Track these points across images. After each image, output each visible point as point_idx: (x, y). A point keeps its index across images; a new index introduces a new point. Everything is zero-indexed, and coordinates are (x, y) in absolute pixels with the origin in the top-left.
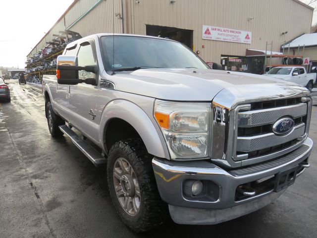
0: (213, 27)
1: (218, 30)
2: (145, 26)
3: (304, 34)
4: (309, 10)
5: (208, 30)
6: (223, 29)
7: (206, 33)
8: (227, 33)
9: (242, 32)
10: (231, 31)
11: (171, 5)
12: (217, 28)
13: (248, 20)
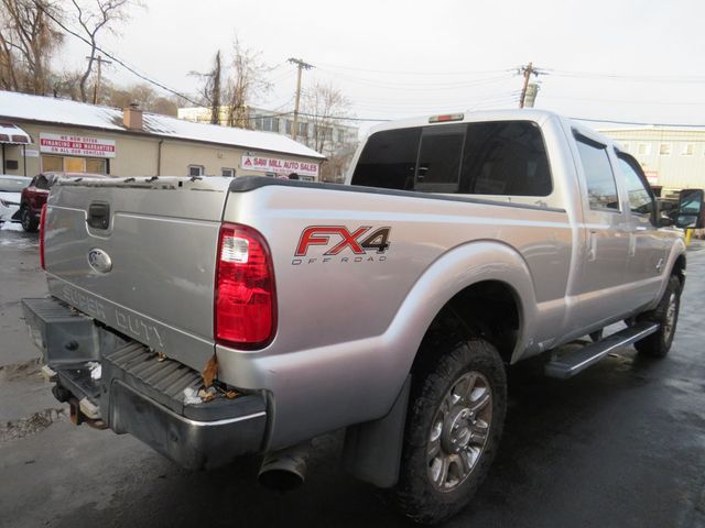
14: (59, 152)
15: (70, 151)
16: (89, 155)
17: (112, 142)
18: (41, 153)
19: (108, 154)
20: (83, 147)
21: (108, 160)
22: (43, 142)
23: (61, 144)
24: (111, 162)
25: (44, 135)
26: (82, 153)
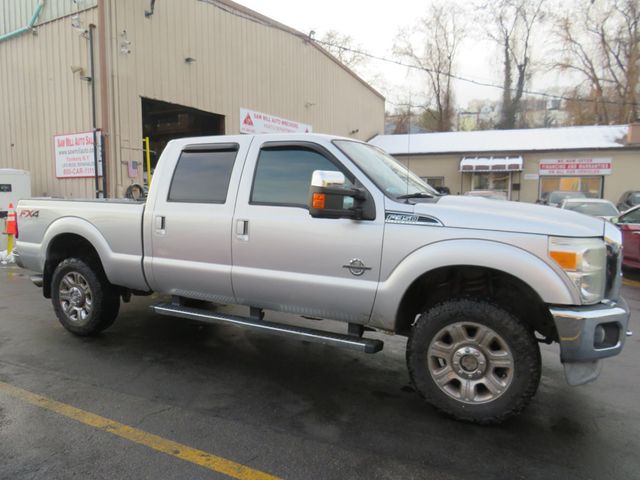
0: (257, 113)
1: (264, 118)
2: (140, 100)
3: (377, 135)
4: (380, 100)
5: (249, 117)
6: (271, 117)
7: (245, 122)
8: (276, 124)
9: (300, 125)
10: (283, 123)
11: (187, 66)
12: (263, 115)
13: (307, 106)
14: (555, 174)
15: (565, 172)
16: (583, 174)
17: (608, 160)
18: (541, 176)
19: (603, 172)
20: (578, 167)
21: (603, 177)
22: (542, 167)
23: (557, 167)
24: (606, 179)
25: (544, 161)
26: (576, 173)
